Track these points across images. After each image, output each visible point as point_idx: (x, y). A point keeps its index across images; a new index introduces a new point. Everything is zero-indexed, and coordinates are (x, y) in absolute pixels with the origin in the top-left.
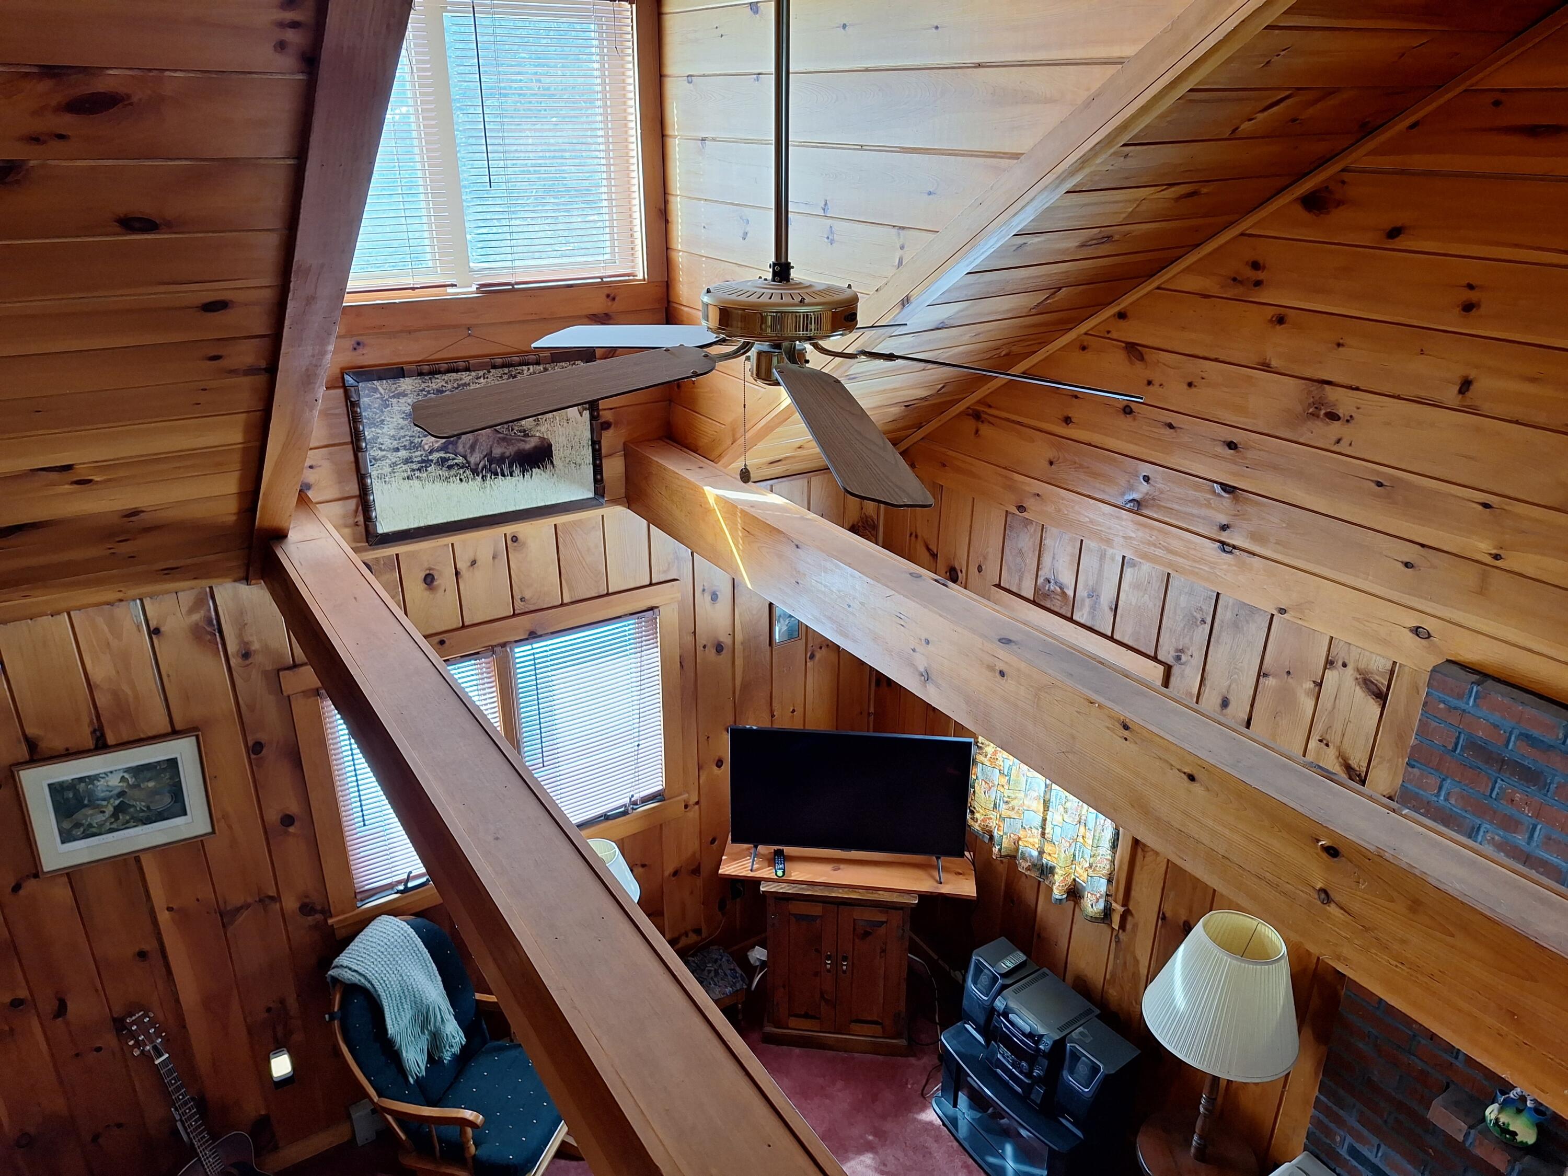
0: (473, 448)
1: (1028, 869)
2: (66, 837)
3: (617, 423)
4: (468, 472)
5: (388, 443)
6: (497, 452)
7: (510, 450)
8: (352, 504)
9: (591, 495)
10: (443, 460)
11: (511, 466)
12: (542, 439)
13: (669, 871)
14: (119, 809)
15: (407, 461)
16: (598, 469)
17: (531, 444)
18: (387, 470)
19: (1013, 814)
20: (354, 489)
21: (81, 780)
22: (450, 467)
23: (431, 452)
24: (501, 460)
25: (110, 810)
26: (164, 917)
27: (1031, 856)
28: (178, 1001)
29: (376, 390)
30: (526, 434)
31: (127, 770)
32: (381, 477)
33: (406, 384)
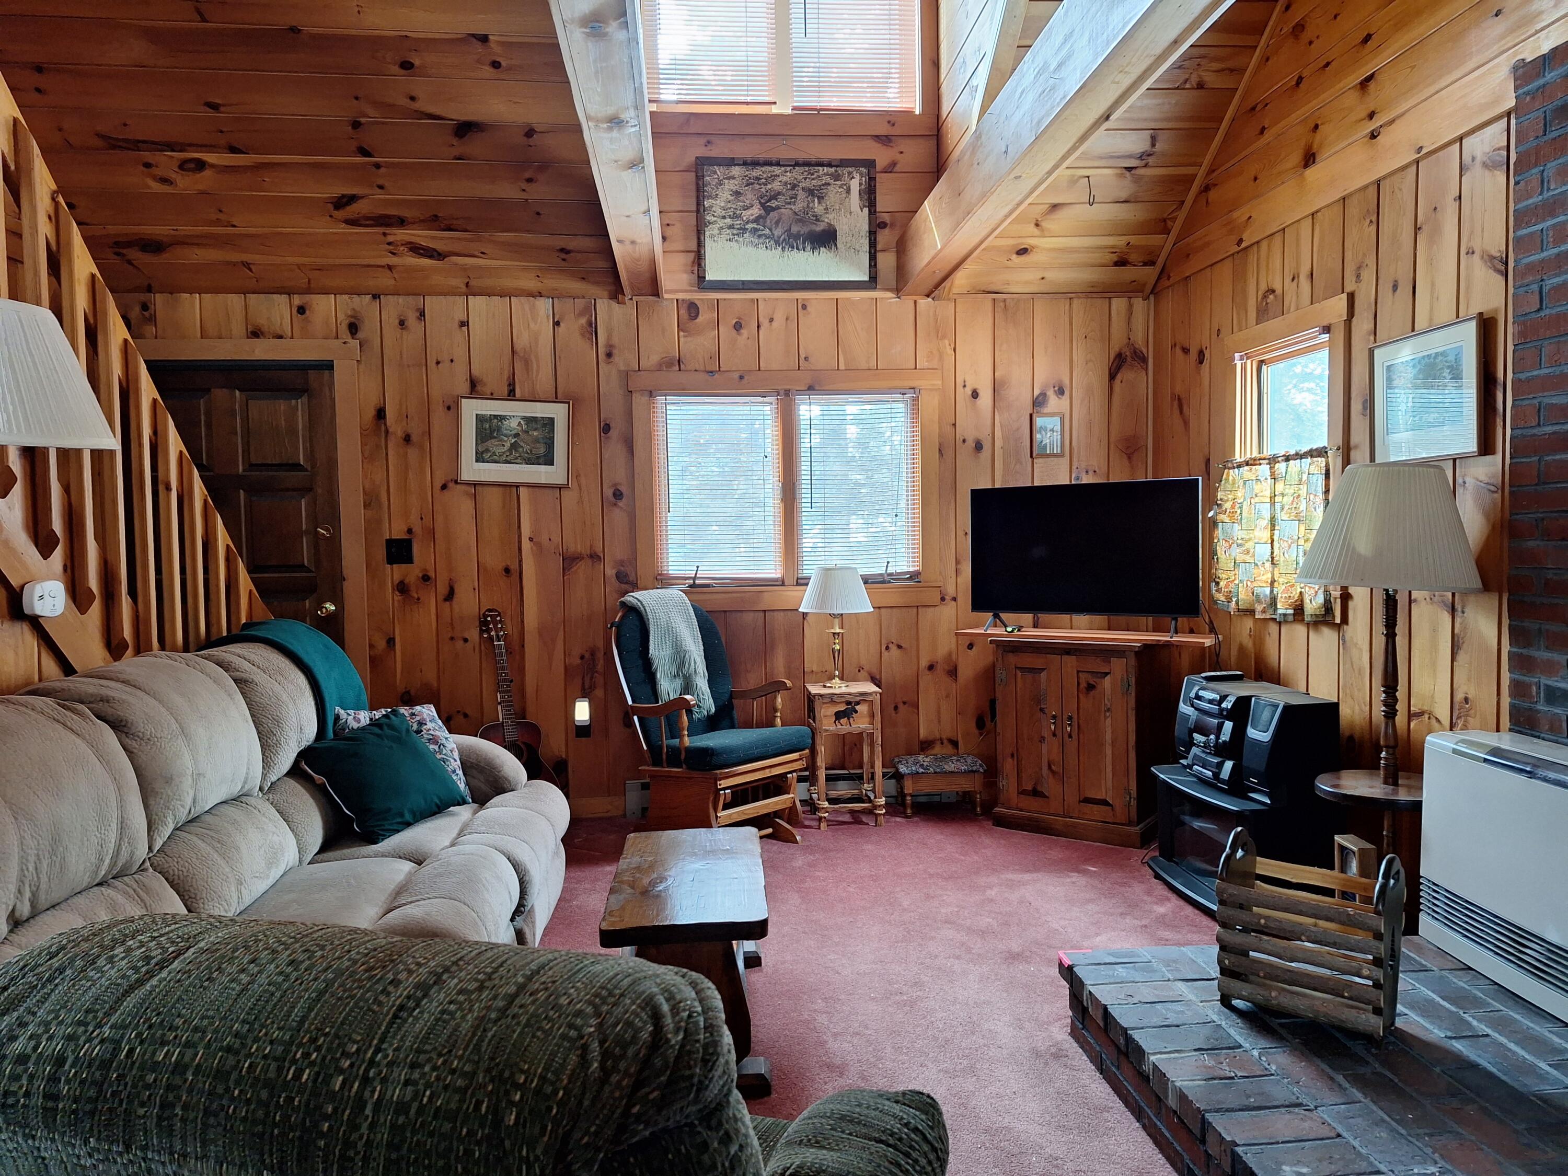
0: (777, 223)
1: (1264, 612)
2: (480, 458)
3: (893, 225)
4: (772, 242)
5: (719, 212)
6: (795, 229)
7: (805, 230)
8: (692, 256)
9: (866, 278)
10: (756, 230)
11: (804, 243)
12: (830, 225)
13: (924, 663)
14: (514, 446)
15: (731, 227)
16: (873, 258)
17: (820, 227)
18: (716, 232)
19: (1248, 558)
20: (694, 247)
21: (495, 416)
22: (759, 236)
23: (747, 223)
24: (797, 237)
25: (508, 445)
26: (526, 545)
27: (1266, 596)
28: (523, 622)
29: (715, 173)
30: (817, 219)
31: (524, 418)
32: (712, 236)
33: (736, 171)
